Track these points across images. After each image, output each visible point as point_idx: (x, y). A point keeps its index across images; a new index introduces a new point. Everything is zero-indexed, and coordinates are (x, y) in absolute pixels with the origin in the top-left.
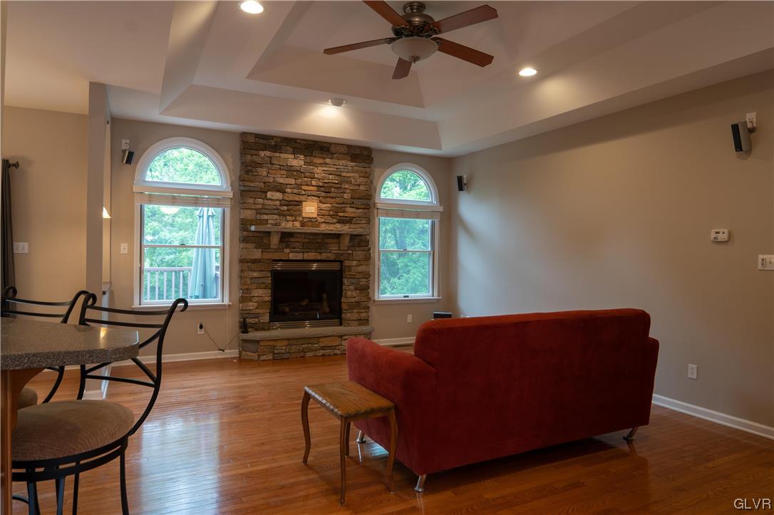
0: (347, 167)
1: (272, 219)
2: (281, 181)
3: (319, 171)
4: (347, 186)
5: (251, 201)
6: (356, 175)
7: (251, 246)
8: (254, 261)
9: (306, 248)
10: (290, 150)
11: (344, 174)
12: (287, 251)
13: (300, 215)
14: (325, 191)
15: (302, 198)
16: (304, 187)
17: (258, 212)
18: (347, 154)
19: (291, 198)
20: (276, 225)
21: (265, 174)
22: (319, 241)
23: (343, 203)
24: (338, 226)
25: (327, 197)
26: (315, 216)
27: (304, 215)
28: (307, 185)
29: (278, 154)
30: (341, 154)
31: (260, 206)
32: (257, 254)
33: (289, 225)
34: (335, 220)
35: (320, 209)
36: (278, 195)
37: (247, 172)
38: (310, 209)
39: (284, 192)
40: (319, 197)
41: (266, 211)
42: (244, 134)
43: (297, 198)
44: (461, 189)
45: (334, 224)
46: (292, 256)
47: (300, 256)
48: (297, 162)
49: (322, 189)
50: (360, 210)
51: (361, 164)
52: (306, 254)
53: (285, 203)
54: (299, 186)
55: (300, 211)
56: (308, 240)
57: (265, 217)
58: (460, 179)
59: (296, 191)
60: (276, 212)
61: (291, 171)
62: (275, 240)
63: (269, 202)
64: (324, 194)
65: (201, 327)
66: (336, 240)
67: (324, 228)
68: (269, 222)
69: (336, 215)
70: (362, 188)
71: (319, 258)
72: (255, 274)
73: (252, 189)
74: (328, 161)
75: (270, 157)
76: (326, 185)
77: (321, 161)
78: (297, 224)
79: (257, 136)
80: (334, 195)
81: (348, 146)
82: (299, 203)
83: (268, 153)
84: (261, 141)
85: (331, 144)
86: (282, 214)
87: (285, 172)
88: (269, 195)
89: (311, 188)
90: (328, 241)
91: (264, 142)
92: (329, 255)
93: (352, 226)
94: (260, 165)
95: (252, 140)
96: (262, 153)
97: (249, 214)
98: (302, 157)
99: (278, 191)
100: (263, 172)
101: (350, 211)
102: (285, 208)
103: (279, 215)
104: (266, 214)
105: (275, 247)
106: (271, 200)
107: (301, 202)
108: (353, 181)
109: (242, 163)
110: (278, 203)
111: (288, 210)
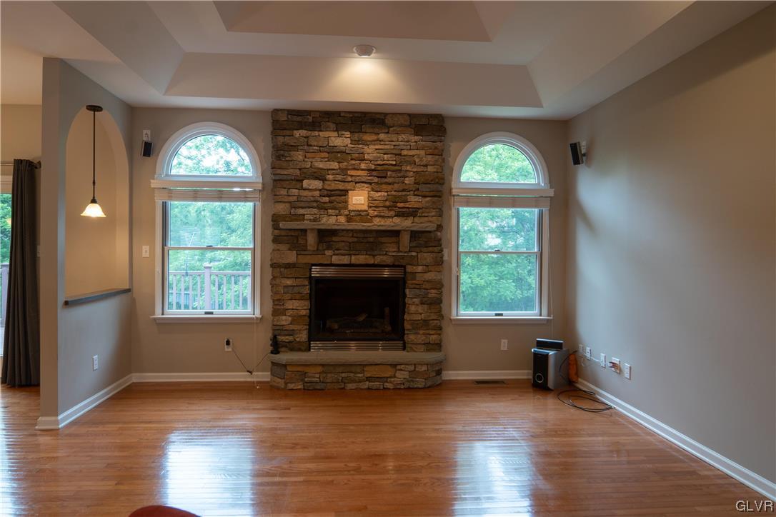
0: (410, 144)
1: (309, 213)
2: (321, 165)
3: (370, 151)
4: (408, 168)
5: (284, 192)
6: (422, 153)
7: (283, 247)
8: (288, 266)
9: (353, 249)
10: (332, 126)
11: (404, 152)
12: (329, 253)
13: (346, 207)
14: (379, 176)
15: (348, 186)
16: (350, 172)
17: (293, 206)
18: (409, 126)
19: (334, 186)
20: (315, 220)
21: (301, 158)
22: (371, 240)
23: (403, 190)
24: (397, 220)
25: (382, 184)
26: (365, 207)
27: (350, 208)
28: (354, 169)
29: (317, 133)
30: (401, 126)
31: (295, 198)
32: (291, 257)
33: (331, 221)
34: (392, 213)
35: (371, 199)
36: (317, 184)
37: (279, 157)
38: (359, 199)
39: (324, 180)
40: (371, 184)
41: (302, 204)
42: (276, 112)
43: (341, 186)
44: (577, 161)
45: (392, 217)
46: (335, 260)
47: (345, 260)
48: (342, 140)
49: (375, 173)
50: (428, 199)
51: (428, 138)
52: (353, 257)
53: (326, 192)
54: (344, 171)
55: (346, 202)
56: (355, 240)
57: (301, 211)
58: (575, 148)
59: (339, 177)
60: (315, 204)
61: (333, 153)
62: (311, 239)
63: (306, 193)
64: (376, 180)
65: (228, 343)
66: (394, 239)
67: (378, 224)
68: (306, 217)
69: (396, 206)
70: (430, 169)
71: (371, 262)
72: (289, 282)
73: (285, 177)
74: (382, 136)
75: (307, 137)
76: (379, 168)
77: (374, 137)
78: (342, 219)
79: (291, 112)
80: (390, 180)
81: (409, 115)
82: (345, 193)
83: (304, 132)
84: (296, 118)
85: (386, 114)
86: (322, 207)
87: (326, 155)
88: (306, 183)
89: (360, 173)
90: (383, 240)
91: (299, 119)
92: (385, 258)
93: (417, 219)
94: (294, 148)
95: (283, 117)
96: (297, 133)
97: (282, 209)
98: (348, 134)
99: (316, 178)
100: (299, 156)
101: (414, 201)
102: (327, 199)
103: (319, 208)
104: (302, 208)
105: (312, 249)
106: (308, 189)
107: (347, 191)
108: (417, 160)
109: (273, 147)
110: (317, 193)
111: (330, 202)
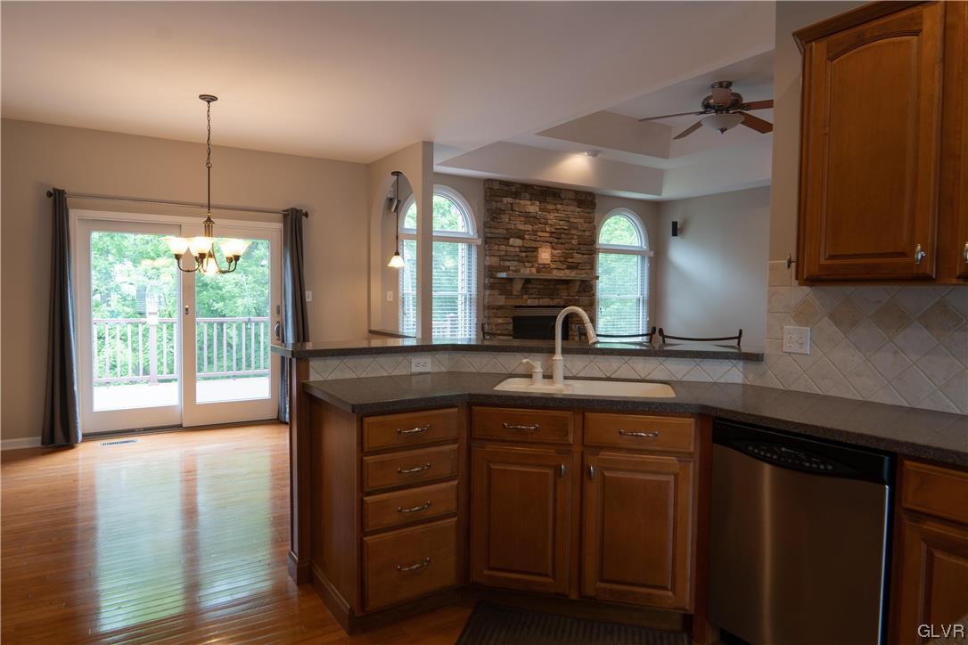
0: (573, 211)
1: (512, 265)
2: (521, 227)
3: (551, 217)
4: (574, 232)
5: (496, 247)
6: (582, 221)
7: (496, 292)
8: (500, 308)
9: (541, 295)
10: (528, 196)
11: (572, 220)
12: (525, 297)
13: (536, 261)
14: (557, 238)
15: (538, 244)
16: (540, 234)
17: (502, 259)
18: (574, 200)
19: (529, 244)
20: (515, 271)
21: (507, 220)
22: (552, 287)
23: (571, 249)
24: (567, 271)
25: (557, 243)
26: (549, 262)
27: (540, 261)
28: (542, 231)
29: (517, 201)
30: (570, 199)
31: (503, 253)
32: (501, 300)
33: (528, 271)
34: (565, 266)
35: (553, 255)
36: (518, 242)
37: (493, 219)
38: (545, 255)
39: (523, 238)
40: (551, 243)
41: (509, 258)
42: (488, 181)
43: (534, 244)
44: (675, 233)
45: (563, 270)
46: (530, 302)
47: (536, 302)
48: (533, 208)
49: (554, 235)
50: (585, 256)
51: (585, 210)
52: (541, 300)
53: (523, 249)
54: (535, 232)
55: (536, 257)
56: (542, 286)
57: (507, 264)
58: (675, 224)
59: (533, 237)
60: (516, 258)
61: (529, 218)
62: (518, 286)
63: (511, 249)
64: (556, 240)
66: (565, 287)
67: (557, 274)
68: (511, 268)
69: (566, 261)
70: (587, 233)
71: (551, 304)
72: (500, 321)
73: (497, 236)
74: (559, 207)
75: (512, 204)
76: (557, 231)
77: (554, 207)
78: (534, 270)
79: (502, 182)
80: (563, 241)
81: (575, 192)
82: (536, 249)
83: (510, 200)
84: (505, 188)
85: (561, 189)
86: (521, 261)
87: (522, 219)
88: (512, 241)
89: (545, 234)
90: (560, 287)
91: (506, 188)
92: (559, 300)
93: (579, 271)
94: (502, 211)
95: (497, 186)
96: (505, 200)
97: (494, 261)
98: (538, 203)
99: (519, 237)
100: (505, 218)
101: (578, 258)
102: (524, 254)
103: (519, 261)
104: (509, 261)
105: (516, 293)
106: (513, 246)
107: (537, 248)
108: (580, 226)
109: (488, 210)
110: (517, 249)
111: (526, 257)
